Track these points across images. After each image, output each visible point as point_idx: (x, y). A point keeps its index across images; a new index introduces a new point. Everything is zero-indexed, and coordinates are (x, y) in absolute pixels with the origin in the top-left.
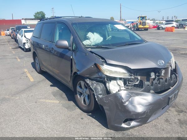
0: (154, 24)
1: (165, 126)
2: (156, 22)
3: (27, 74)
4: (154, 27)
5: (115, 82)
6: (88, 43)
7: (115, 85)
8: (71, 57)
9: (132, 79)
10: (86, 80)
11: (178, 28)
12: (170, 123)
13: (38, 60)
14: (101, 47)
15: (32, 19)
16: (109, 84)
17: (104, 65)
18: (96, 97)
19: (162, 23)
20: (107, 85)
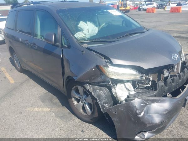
0: (134, 5)
1: (182, 132)
2: (136, 2)
3: (5, 74)
4: (135, 8)
5: (122, 85)
6: (81, 36)
7: (122, 90)
8: (62, 55)
9: (143, 80)
10: (85, 86)
11: (158, 9)
12: (186, 127)
13: (16, 56)
14: (99, 41)
15: (3, 5)
16: (115, 89)
17: (109, 66)
18: (100, 106)
19: (142, 3)
20: (113, 90)
